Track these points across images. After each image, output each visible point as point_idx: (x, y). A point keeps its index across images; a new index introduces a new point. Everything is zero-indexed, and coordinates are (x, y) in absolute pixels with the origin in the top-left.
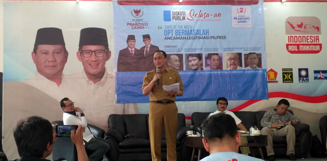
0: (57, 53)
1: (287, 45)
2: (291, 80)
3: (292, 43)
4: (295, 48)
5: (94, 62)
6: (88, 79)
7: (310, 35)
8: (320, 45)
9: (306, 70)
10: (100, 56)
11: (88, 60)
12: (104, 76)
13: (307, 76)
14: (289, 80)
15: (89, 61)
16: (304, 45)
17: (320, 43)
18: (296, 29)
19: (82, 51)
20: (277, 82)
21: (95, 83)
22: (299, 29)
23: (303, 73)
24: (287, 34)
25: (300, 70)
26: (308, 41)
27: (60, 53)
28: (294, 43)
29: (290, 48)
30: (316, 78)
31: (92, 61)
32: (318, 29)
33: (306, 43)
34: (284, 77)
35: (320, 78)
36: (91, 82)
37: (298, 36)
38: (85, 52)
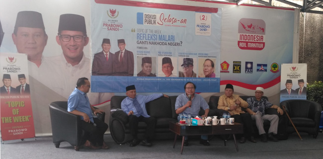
2: (239, 71)
3: (242, 40)
4: (245, 45)
5: (73, 46)
6: (66, 62)
7: (256, 35)
8: (264, 43)
9: (252, 63)
10: (79, 41)
11: (66, 45)
14: (238, 71)
16: (251, 42)
20: (228, 72)
22: (249, 29)
23: (249, 66)
24: (239, 32)
25: (247, 63)
26: (255, 39)
27: (40, 36)
28: (244, 41)
29: (241, 44)
30: (258, 70)
31: (70, 45)
32: (263, 30)
34: (234, 68)
35: (261, 70)
36: (70, 64)
37: (247, 35)
38: (64, 37)
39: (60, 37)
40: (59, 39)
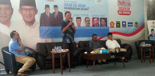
0: (7, 9)
1: (118, 11)
2: (119, 27)
3: (120, 10)
5: (29, 15)
6: (25, 24)
9: (125, 22)
13: (125, 25)
15: (26, 14)
18: (121, 4)
20: (114, 27)
21: (29, 26)
22: (123, 4)
23: (124, 24)
24: (118, 6)
25: (123, 22)
26: (126, 9)
27: (8, 9)
28: (121, 10)
30: (128, 26)
31: (27, 14)
33: (125, 10)
34: (117, 25)
35: (130, 26)
37: (122, 7)
38: (23, 9)
39: (21, 10)
40: (20, 11)
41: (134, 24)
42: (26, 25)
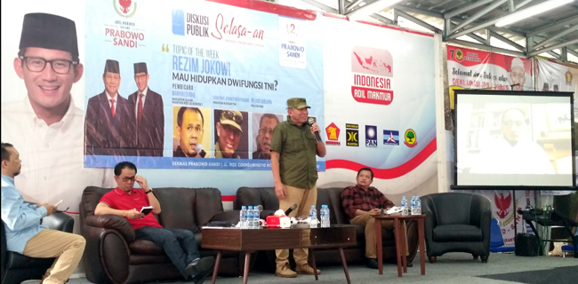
1: (353, 88)
2: (356, 143)
3: (359, 86)
5: (50, 82)
6: (35, 115)
7: (380, 77)
8: (391, 93)
9: (375, 128)
10: (62, 71)
11: (36, 79)
12: (68, 113)
13: (375, 138)
14: (354, 142)
15: (40, 79)
16: (373, 90)
17: (391, 90)
18: (364, 65)
19: (25, 58)
20: (339, 144)
21: (49, 124)
22: (367, 65)
23: (371, 133)
24: (353, 71)
25: (367, 128)
26: (378, 85)
28: (361, 86)
29: (357, 93)
30: (385, 141)
31: (45, 80)
32: (389, 68)
33: (376, 88)
34: (348, 137)
35: (390, 142)
36: (42, 122)
38: (31, 61)
39: (23, 59)
40: (20, 64)
41: (402, 138)
42: (35, 119)
